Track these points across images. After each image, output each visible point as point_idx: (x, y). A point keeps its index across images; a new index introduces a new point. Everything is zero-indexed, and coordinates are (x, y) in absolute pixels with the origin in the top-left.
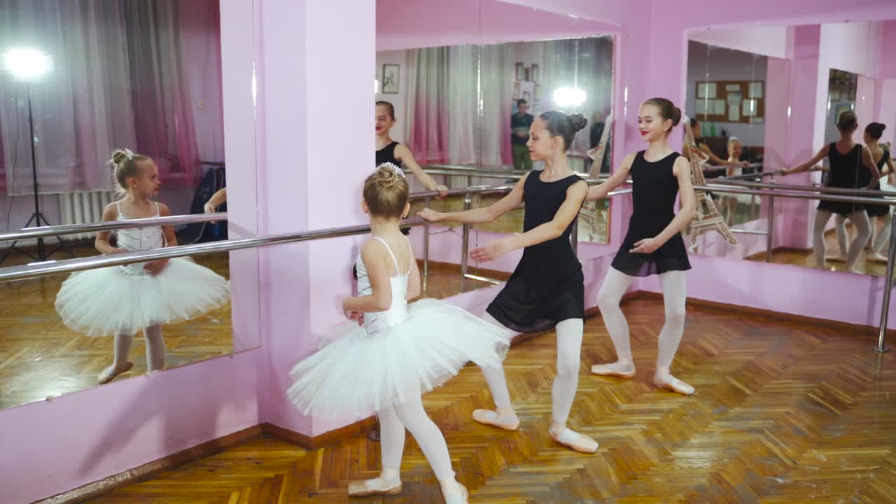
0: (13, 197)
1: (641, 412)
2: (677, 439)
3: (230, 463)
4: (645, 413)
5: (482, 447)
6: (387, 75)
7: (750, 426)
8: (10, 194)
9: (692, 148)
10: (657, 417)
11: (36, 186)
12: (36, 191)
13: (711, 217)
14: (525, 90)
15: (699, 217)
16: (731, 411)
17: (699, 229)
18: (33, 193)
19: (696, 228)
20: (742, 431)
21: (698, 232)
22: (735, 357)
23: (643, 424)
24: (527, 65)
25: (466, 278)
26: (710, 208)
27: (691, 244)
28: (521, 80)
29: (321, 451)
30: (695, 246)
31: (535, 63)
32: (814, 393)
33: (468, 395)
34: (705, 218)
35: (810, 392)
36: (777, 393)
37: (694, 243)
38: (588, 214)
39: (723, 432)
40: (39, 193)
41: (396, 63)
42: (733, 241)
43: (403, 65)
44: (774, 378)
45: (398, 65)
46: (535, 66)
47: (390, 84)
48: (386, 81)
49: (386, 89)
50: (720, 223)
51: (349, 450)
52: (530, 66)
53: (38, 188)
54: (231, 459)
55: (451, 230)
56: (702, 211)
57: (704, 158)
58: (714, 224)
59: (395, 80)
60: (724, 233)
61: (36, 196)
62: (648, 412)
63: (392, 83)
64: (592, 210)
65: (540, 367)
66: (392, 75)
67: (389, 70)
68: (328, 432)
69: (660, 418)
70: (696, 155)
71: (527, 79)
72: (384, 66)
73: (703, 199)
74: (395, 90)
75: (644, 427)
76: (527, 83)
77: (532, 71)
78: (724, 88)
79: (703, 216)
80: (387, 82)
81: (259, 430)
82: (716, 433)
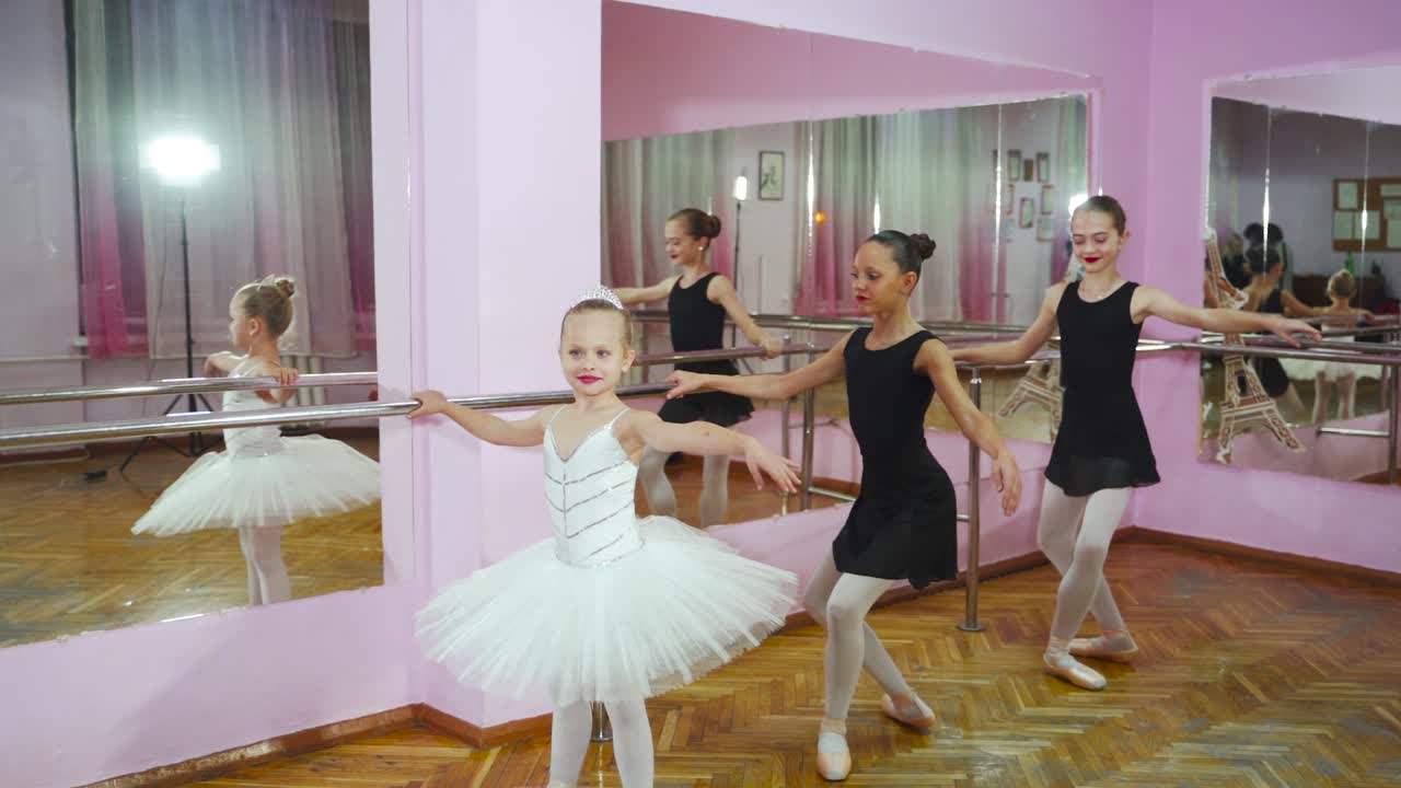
0: (155, 360)
1: (1054, 721)
2: (1096, 765)
3: (351, 761)
4: (1058, 723)
5: (758, 761)
6: (766, 169)
7: (1244, 753)
8: (152, 357)
9: (1220, 281)
10: (1076, 730)
11: (190, 342)
12: (189, 353)
13: (1253, 401)
14: (1023, 195)
15: (1234, 400)
16: (1214, 727)
17: (1234, 422)
18: (185, 355)
19: (1227, 419)
20: (1222, 761)
21: (1232, 427)
22: (1263, 642)
23: (1049, 739)
24: (1029, 154)
25: (810, 493)
26: (1251, 385)
27: (1221, 448)
28: (1017, 179)
29: (494, 752)
30: (1227, 451)
31: (1042, 150)
32: (1389, 707)
33: (769, 680)
34: (1243, 403)
35: (1379, 704)
36: (1320, 702)
37: (1225, 447)
38: (1046, 395)
39: (1185, 761)
40: (194, 355)
41: (780, 149)
42: (1292, 443)
43: (790, 153)
44: (1322, 679)
45: (782, 153)
46: (1043, 156)
47: (769, 184)
48: (763, 178)
49: (765, 194)
50: (1270, 411)
51: (540, 753)
52: (1033, 157)
53: (194, 347)
54: (350, 756)
55: (832, 423)
56: (1239, 390)
57: (1240, 299)
58: (1260, 413)
59: (777, 177)
60: (1276, 429)
61: (190, 360)
62: (1065, 721)
63: (773, 182)
64: (1054, 389)
65: (910, 642)
66: (773, 169)
67: (768, 161)
68: (511, 723)
69: (1081, 732)
70: (1228, 294)
71: (1028, 177)
72: (761, 154)
73: (1239, 368)
74: (778, 195)
75: (1047, 744)
76: (1027, 184)
77: (1039, 166)
78: (1378, 190)
79: (1239, 399)
80: (766, 182)
81: (409, 714)
82: (1172, 761)
